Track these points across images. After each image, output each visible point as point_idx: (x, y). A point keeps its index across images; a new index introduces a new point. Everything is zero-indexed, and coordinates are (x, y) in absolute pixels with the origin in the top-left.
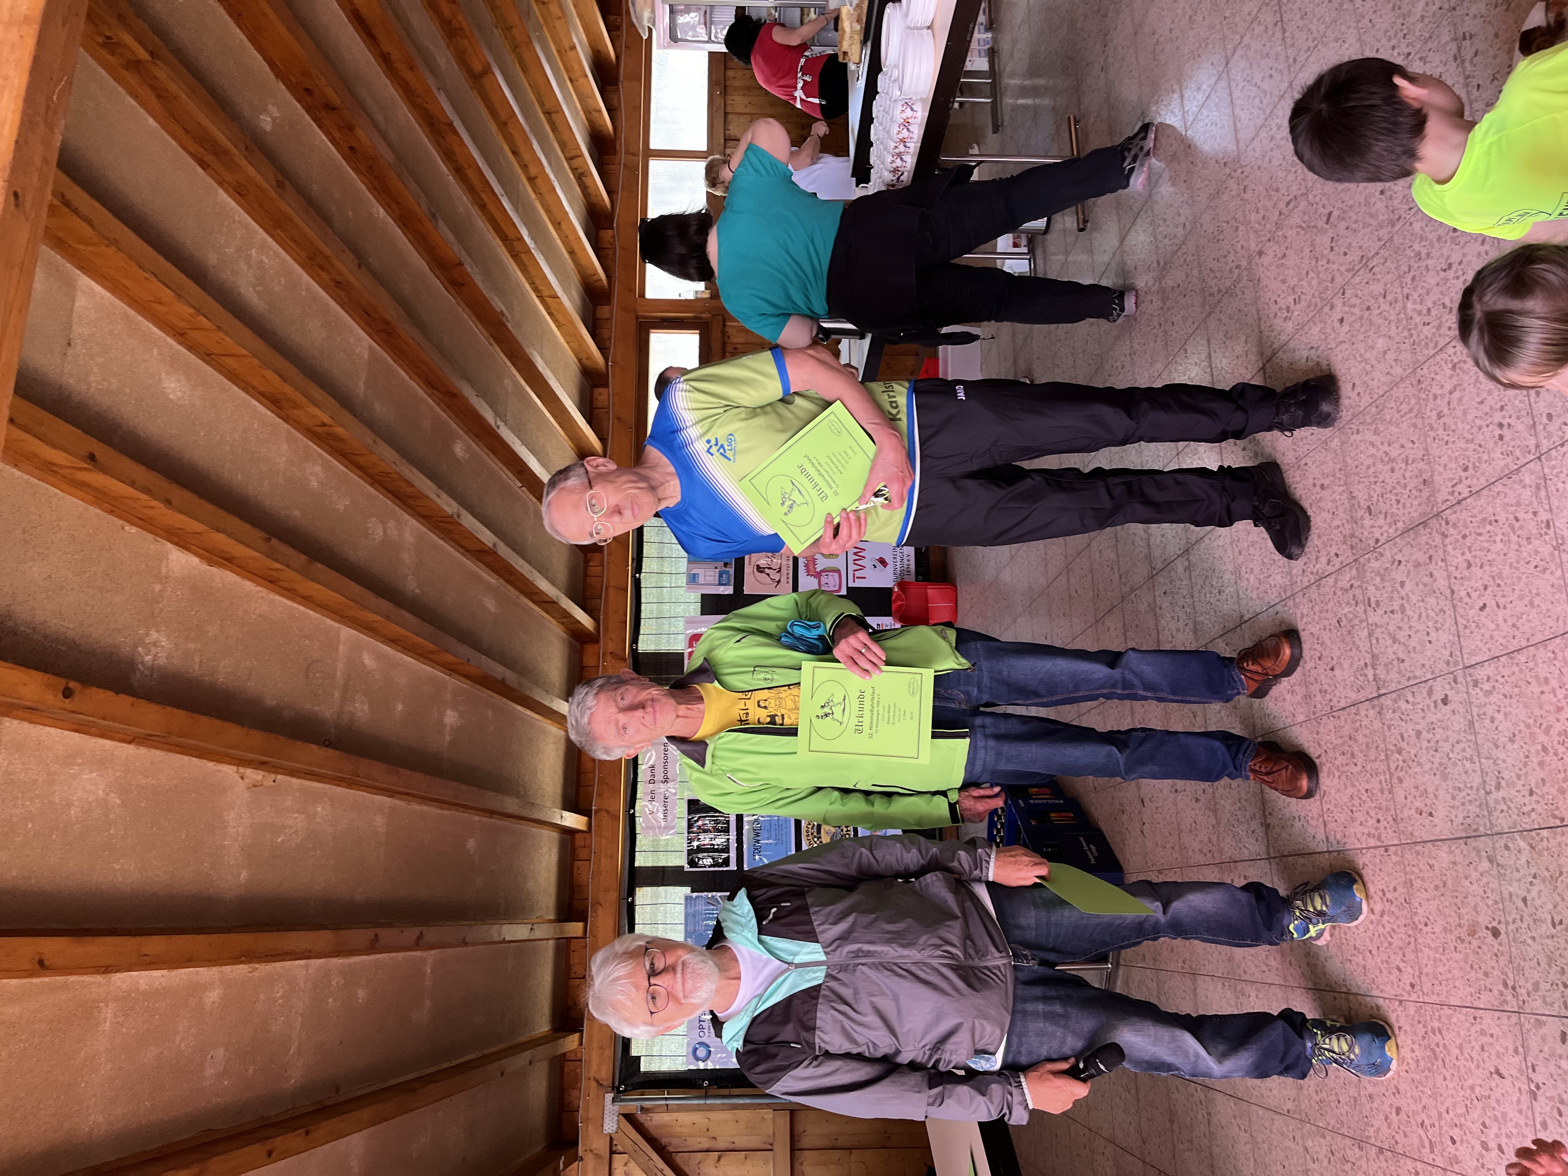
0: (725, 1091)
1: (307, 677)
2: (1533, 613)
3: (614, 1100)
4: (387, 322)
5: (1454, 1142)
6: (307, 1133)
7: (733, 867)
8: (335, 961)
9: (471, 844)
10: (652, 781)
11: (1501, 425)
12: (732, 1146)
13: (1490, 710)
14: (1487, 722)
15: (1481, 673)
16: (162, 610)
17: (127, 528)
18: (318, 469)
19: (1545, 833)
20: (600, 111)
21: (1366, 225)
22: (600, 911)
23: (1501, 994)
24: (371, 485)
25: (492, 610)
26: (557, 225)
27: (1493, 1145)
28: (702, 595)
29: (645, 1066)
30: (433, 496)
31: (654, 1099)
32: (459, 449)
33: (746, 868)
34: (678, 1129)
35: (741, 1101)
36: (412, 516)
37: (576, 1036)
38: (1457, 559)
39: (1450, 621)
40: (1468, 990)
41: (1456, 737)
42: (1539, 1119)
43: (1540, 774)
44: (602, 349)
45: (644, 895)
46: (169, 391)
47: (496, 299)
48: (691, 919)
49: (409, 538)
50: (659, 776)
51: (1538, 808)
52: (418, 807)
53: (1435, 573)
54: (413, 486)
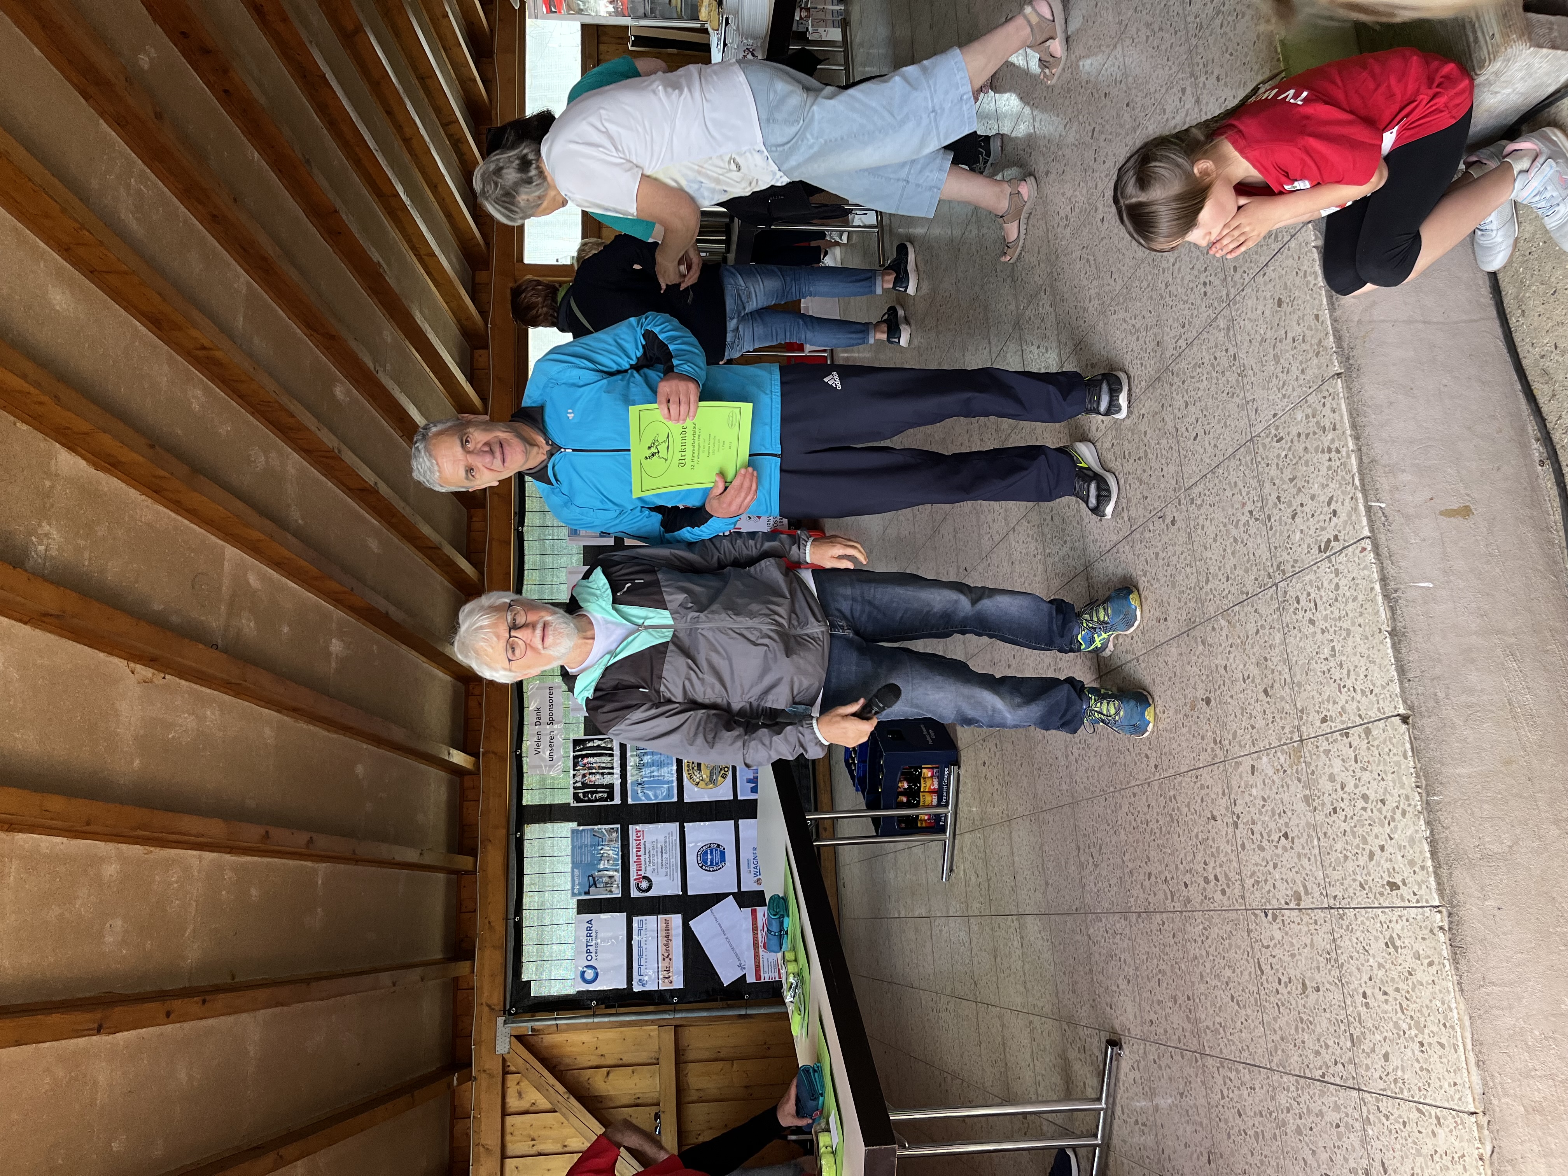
0: (613, 1011)
1: (193, 588)
2: (1227, 432)
3: (505, 1022)
4: (264, 259)
5: (1186, 885)
6: (204, 1002)
7: (617, 800)
8: (227, 857)
9: (360, 769)
10: (538, 723)
11: (1205, 284)
12: (620, 1062)
13: (1201, 520)
14: (1199, 531)
15: (1195, 491)
16: (52, 506)
17: (18, 424)
18: (199, 393)
19: (1237, 608)
20: (475, 80)
21: (1118, 135)
22: (490, 847)
23: (1213, 750)
24: (253, 414)
25: (376, 550)
26: (434, 188)
27: (1211, 877)
28: (585, 548)
29: (535, 991)
30: (313, 428)
31: (543, 1023)
32: (339, 392)
33: (630, 801)
34: (569, 1049)
35: (627, 1018)
36: (294, 450)
37: (468, 963)
38: (1179, 402)
39: (1176, 455)
40: (1192, 755)
41: (1181, 549)
42: (1240, 843)
43: (1233, 561)
44: (483, 313)
45: (532, 831)
46: (55, 302)
47: (373, 249)
48: (577, 851)
49: (291, 470)
50: (545, 718)
51: (1233, 590)
52: (305, 726)
53: (1166, 419)
54: (293, 416)
